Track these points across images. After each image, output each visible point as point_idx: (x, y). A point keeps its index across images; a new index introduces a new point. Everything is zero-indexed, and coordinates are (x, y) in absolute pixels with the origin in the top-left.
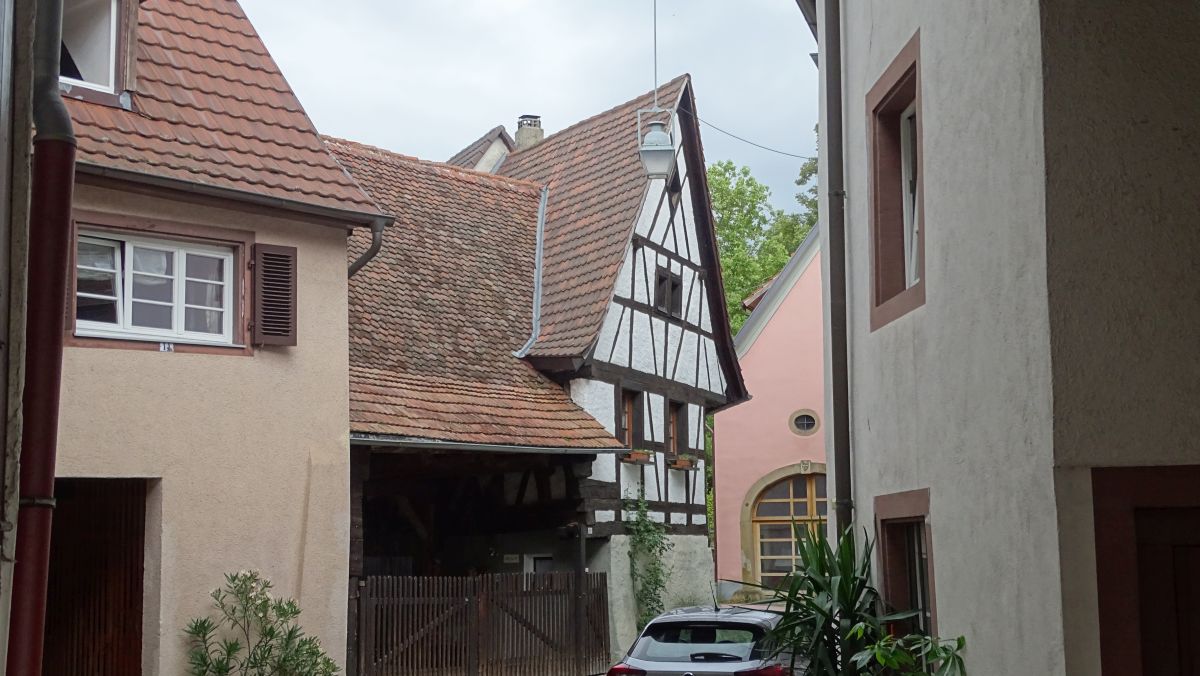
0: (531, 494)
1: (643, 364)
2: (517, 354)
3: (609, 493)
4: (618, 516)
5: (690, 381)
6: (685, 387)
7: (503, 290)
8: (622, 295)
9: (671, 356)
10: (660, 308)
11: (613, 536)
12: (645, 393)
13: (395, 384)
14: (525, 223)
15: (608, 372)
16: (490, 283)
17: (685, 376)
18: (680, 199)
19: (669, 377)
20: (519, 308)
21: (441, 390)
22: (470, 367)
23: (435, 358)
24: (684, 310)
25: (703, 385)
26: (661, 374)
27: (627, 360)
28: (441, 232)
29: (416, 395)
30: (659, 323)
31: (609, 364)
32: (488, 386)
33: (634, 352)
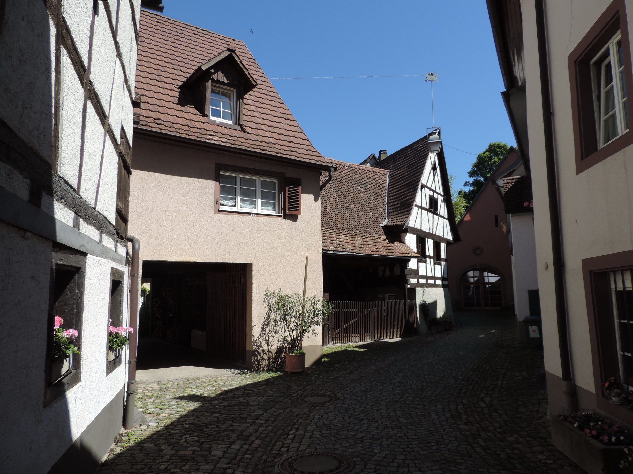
0: (388, 273)
1: (425, 228)
2: (381, 225)
3: (415, 273)
4: (418, 281)
5: (441, 235)
6: (440, 237)
7: (376, 204)
8: (418, 204)
9: (435, 226)
10: (431, 209)
11: (417, 288)
12: (426, 239)
13: (339, 235)
14: (383, 183)
15: (414, 231)
16: (372, 202)
17: (440, 233)
18: (436, 172)
19: (434, 233)
20: (381, 210)
21: (355, 237)
22: (365, 229)
23: (353, 226)
24: (439, 210)
25: (446, 236)
26: (431, 232)
27: (420, 227)
28: (354, 185)
29: (347, 238)
30: (431, 215)
31: (414, 228)
32: (372, 236)
33: (422, 224)
